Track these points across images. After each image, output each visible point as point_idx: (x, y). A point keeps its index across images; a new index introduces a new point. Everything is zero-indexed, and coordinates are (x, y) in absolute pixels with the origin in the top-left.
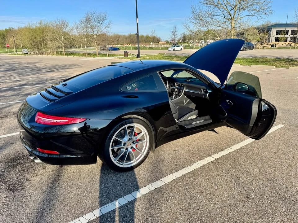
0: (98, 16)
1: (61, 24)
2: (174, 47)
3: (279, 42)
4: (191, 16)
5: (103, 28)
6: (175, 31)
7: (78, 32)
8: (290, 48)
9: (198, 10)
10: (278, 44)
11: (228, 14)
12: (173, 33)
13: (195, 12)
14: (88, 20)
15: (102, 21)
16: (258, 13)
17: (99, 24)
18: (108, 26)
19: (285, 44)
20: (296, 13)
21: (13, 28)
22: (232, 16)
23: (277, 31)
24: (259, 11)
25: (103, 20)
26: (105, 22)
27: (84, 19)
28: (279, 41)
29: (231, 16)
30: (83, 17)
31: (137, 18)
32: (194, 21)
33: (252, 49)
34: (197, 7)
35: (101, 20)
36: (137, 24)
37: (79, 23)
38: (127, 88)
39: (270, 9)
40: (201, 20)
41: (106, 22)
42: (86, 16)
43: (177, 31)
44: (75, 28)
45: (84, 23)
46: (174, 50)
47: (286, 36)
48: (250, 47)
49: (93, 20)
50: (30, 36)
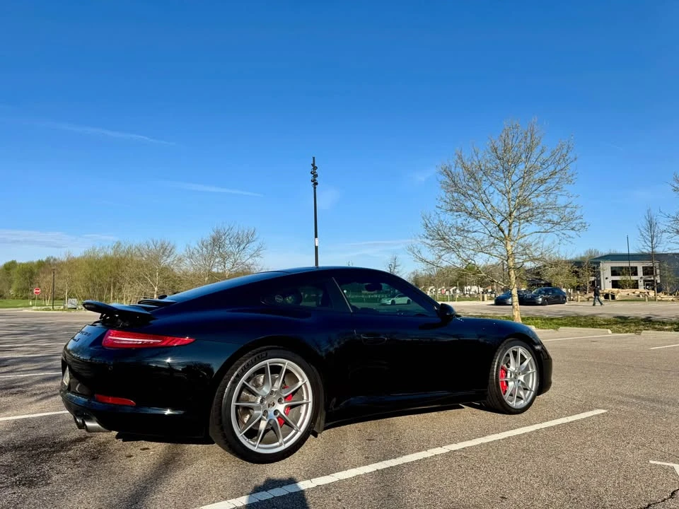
0: (238, 234)
1: (158, 249)
2: (393, 297)
3: (620, 290)
4: (423, 231)
5: (246, 258)
6: (395, 266)
7: (193, 265)
8: (645, 301)
9: (436, 222)
10: (618, 292)
11: (497, 228)
12: (390, 268)
13: (429, 225)
14: (216, 242)
15: (244, 245)
16: (557, 227)
17: (237, 250)
18: (256, 253)
19: (634, 293)
20: (641, 231)
21: (55, 260)
22: (506, 232)
23: (612, 268)
24: (558, 223)
25: (248, 243)
26: (251, 245)
27: (210, 240)
28: (619, 288)
29: (503, 232)
30: (208, 235)
31: (316, 236)
32: (428, 241)
33: (563, 302)
34: (433, 216)
35: (242, 241)
36: (316, 248)
37: (197, 246)
38: (276, 298)
39: (581, 220)
40: (443, 239)
41: (253, 247)
42: (213, 234)
43: (399, 266)
44: (188, 257)
45: (206, 248)
46: (393, 302)
47: (634, 278)
48: (558, 297)
49: (227, 242)
50: (90, 272)
